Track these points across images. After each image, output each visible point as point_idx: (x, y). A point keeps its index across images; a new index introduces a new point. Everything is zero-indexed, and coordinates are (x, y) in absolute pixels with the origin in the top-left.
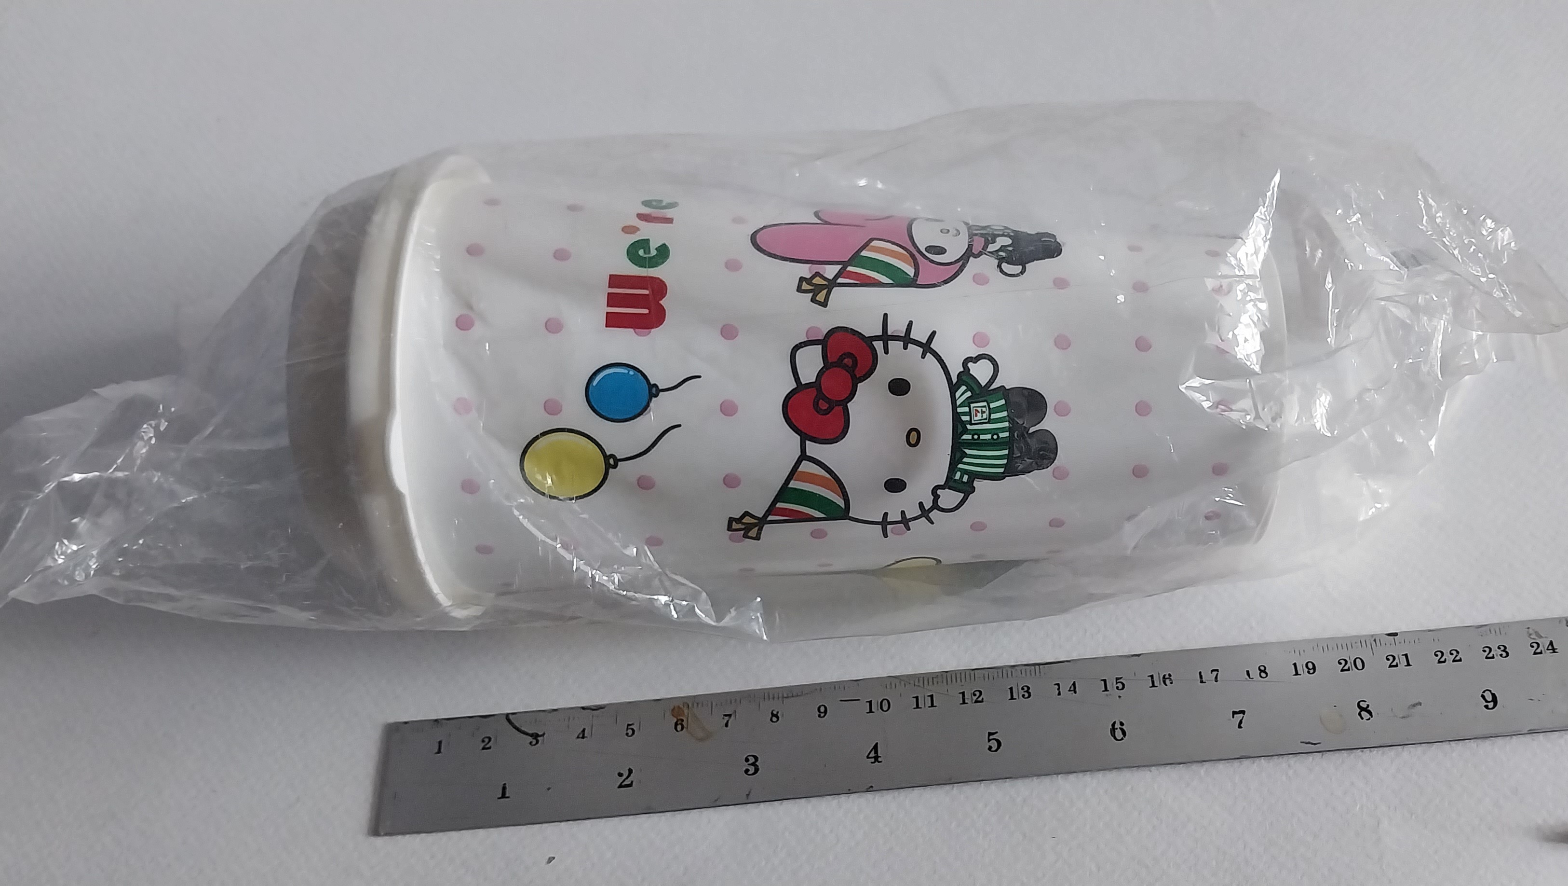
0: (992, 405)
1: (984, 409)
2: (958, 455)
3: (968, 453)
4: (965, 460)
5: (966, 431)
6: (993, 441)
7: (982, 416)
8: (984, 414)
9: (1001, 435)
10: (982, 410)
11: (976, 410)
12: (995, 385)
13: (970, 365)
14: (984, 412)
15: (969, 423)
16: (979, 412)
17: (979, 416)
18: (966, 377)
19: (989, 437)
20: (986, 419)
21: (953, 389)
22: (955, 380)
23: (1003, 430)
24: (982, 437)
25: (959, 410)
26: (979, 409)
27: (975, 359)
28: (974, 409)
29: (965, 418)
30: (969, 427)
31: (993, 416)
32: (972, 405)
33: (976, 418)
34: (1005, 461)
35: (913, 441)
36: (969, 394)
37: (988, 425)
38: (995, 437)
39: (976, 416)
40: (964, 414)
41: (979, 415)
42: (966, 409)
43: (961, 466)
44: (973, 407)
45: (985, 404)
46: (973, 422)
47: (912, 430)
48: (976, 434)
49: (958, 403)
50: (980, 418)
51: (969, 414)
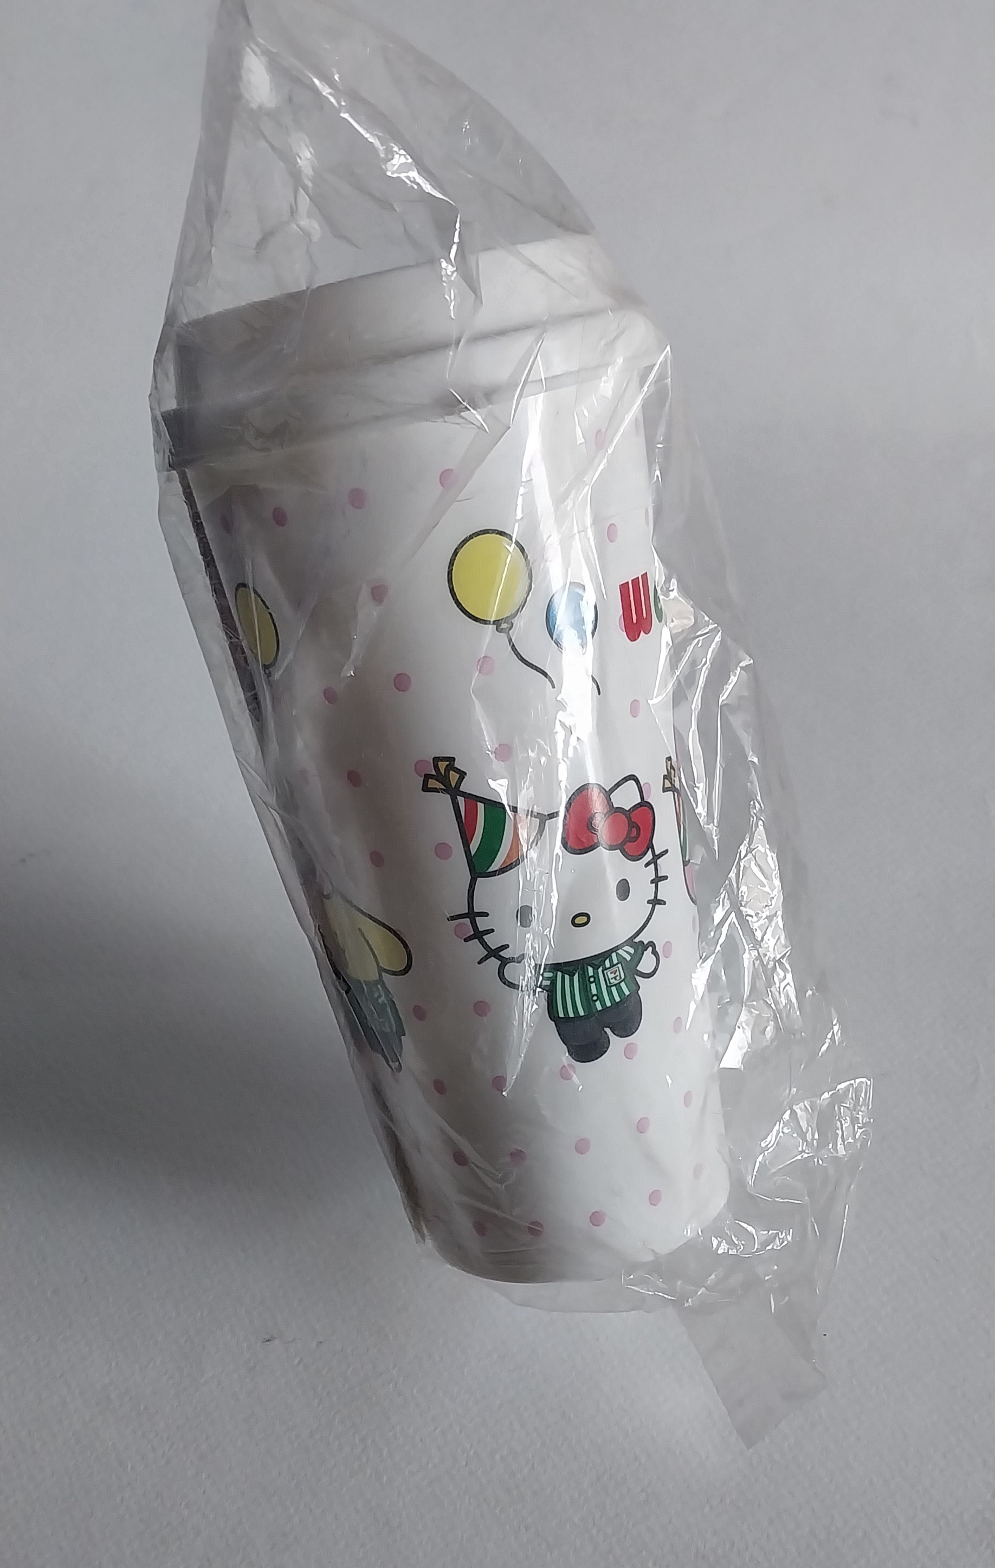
0: (623, 984)
1: (618, 978)
2: (571, 969)
3: (575, 977)
4: (567, 977)
5: (596, 968)
6: (590, 996)
7: (612, 979)
8: (614, 979)
9: (598, 1003)
10: (617, 976)
11: (616, 970)
12: (639, 980)
13: (650, 949)
14: (616, 979)
15: (604, 968)
16: (615, 974)
17: (611, 976)
18: (641, 948)
19: (594, 991)
20: (610, 983)
21: (630, 942)
22: (637, 940)
23: (603, 1003)
24: (593, 986)
25: (614, 955)
26: (618, 973)
27: (655, 953)
28: (617, 969)
29: (607, 964)
30: (600, 970)
31: (614, 989)
32: (619, 965)
33: (609, 973)
34: (571, 1015)
35: (577, 921)
36: (628, 958)
37: (605, 987)
38: (595, 998)
39: (611, 973)
40: (611, 961)
41: (613, 976)
42: (615, 961)
43: (559, 974)
44: (618, 967)
45: (623, 977)
46: (605, 972)
47: (588, 916)
48: (595, 978)
49: (620, 952)
50: (610, 978)
51: (612, 965)
